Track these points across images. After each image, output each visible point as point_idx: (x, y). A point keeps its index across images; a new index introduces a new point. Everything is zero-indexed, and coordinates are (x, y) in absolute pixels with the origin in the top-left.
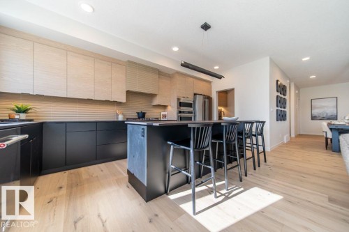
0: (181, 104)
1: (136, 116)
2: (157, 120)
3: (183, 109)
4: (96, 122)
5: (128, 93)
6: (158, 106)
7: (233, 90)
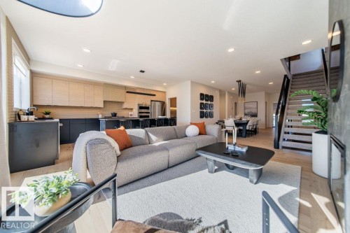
0: (141, 108)
1: (111, 115)
2: (123, 117)
3: (143, 111)
4: (86, 119)
5: (105, 102)
6: (126, 109)
7: (176, 98)
